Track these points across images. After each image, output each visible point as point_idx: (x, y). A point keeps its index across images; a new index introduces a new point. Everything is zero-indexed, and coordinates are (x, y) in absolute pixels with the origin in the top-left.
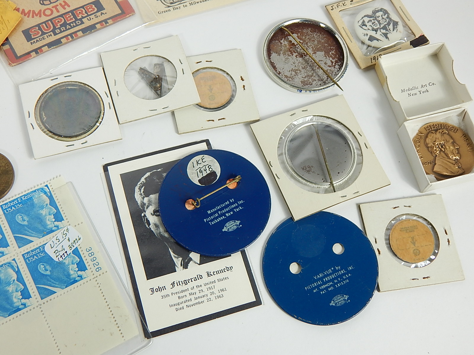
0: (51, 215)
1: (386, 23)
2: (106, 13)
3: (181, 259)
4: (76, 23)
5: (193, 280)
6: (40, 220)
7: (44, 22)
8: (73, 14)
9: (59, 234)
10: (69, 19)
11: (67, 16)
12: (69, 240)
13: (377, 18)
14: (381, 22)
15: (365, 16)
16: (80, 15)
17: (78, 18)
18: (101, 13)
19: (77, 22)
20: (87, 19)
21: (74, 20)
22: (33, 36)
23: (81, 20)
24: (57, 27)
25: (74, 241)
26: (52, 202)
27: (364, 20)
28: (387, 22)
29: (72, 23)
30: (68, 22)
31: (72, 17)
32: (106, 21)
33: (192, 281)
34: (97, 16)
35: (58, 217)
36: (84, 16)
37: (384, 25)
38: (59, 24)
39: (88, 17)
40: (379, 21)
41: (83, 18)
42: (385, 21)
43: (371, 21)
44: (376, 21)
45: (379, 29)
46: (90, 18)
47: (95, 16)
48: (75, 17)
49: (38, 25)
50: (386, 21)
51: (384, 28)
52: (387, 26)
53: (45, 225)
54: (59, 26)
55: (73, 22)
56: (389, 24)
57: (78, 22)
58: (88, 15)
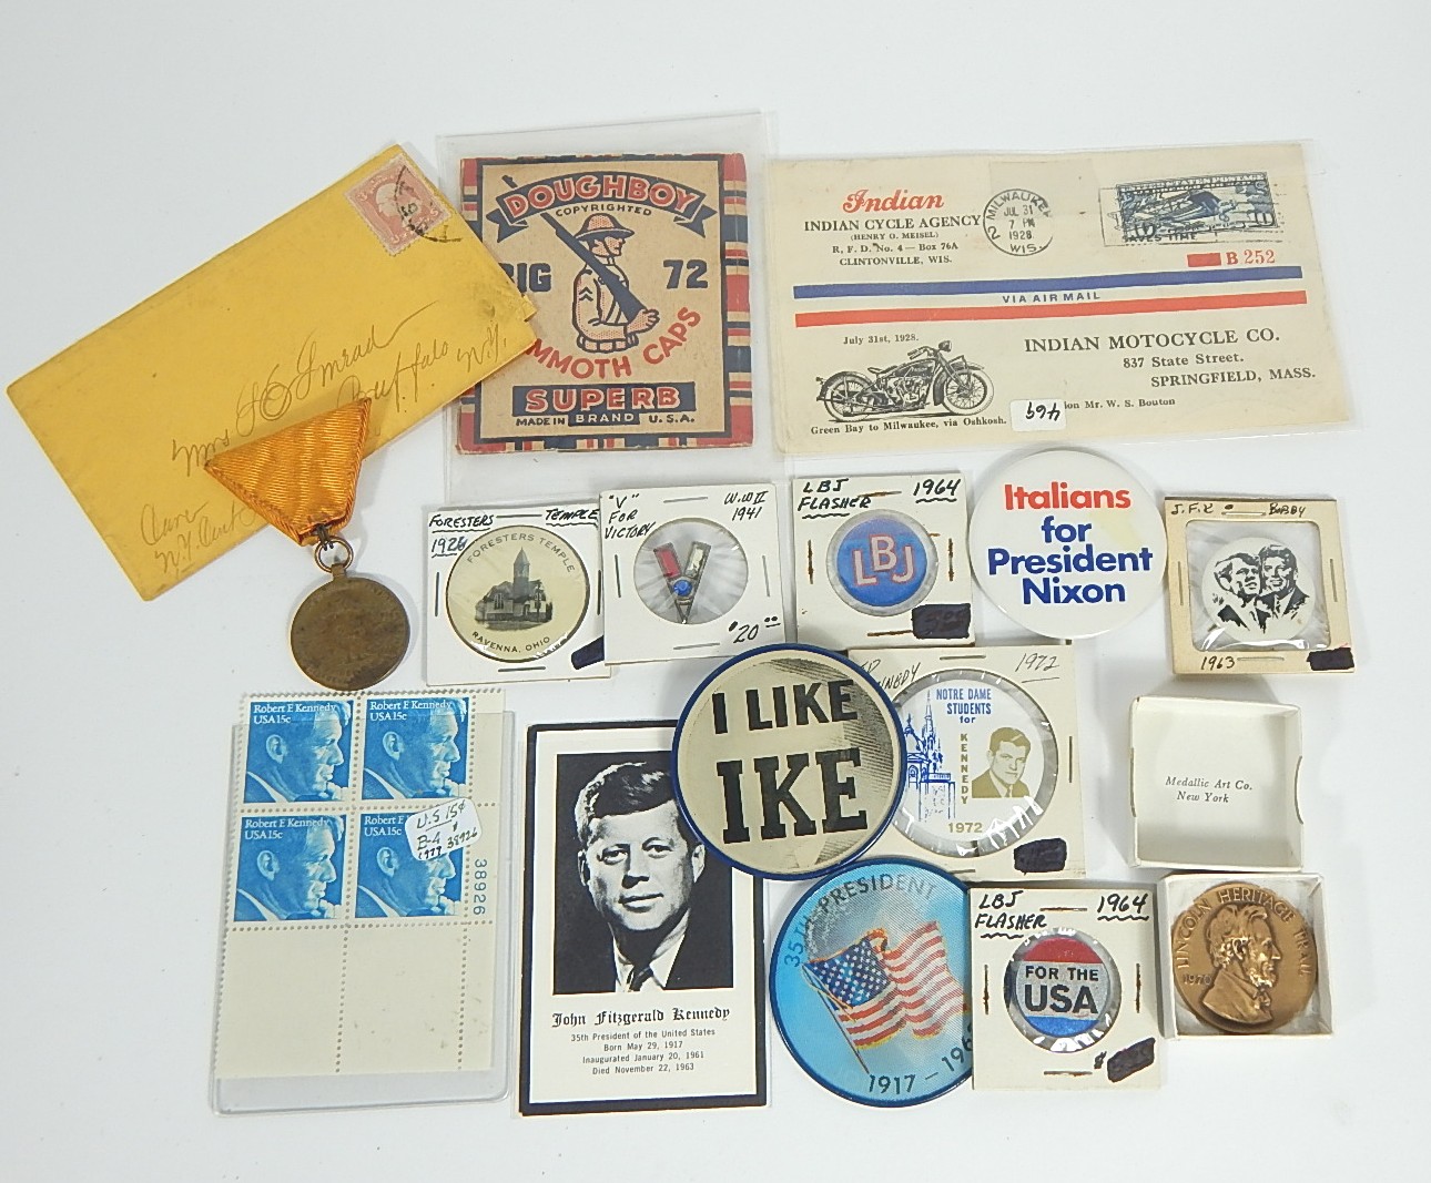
0: (447, 761)
1: (1277, 589)
2: (693, 420)
3: (630, 967)
4: (622, 417)
5: (643, 1018)
6: (424, 761)
7: (564, 387)
8: (628, 396)
9: (443, 806)
10: (615, 401)
11: (614, 394)
12: (455, 827)
13: (1264, 571)
14: (1268, 582)
15: (1239, 556)
16: (640, 403)
17: (634, 407)
18: (684, 416)
19: (626, 415)
20: (651, 417)
21: (623, 407)
22: (530, 408)
23: (636, 413)
24: (583, 409)
25: (463, 834)
26: (461, 739)
27: (1231, 564)
28: (1282, 587)
29: (616, 412)
30: (609, 408)
31: (623, 399)
32: (683, 437)
33: (640, 1020)
34: (672, 421)
35: (458, 773)
36: (646, 407)
37: (1270, 592)
38: (589, 404)
39: (653, 415)
40: (1263, 579)
41: (644, 411)
42: (1278, 583)
43: (1246, 571)
44: (1257, 576)
45: (1253, 600)
46: (656, 417)
47: (668, 416)
48: (628, 403)
49: (550, 389)
50: (1281, 584)
51: (1268, 600)
52: (1276, 596)
53: (427, 777)
54: (588, 409)
55: (620, 411)
56: (1282, 594)
57: (629, 417)
58: (656, 410)
